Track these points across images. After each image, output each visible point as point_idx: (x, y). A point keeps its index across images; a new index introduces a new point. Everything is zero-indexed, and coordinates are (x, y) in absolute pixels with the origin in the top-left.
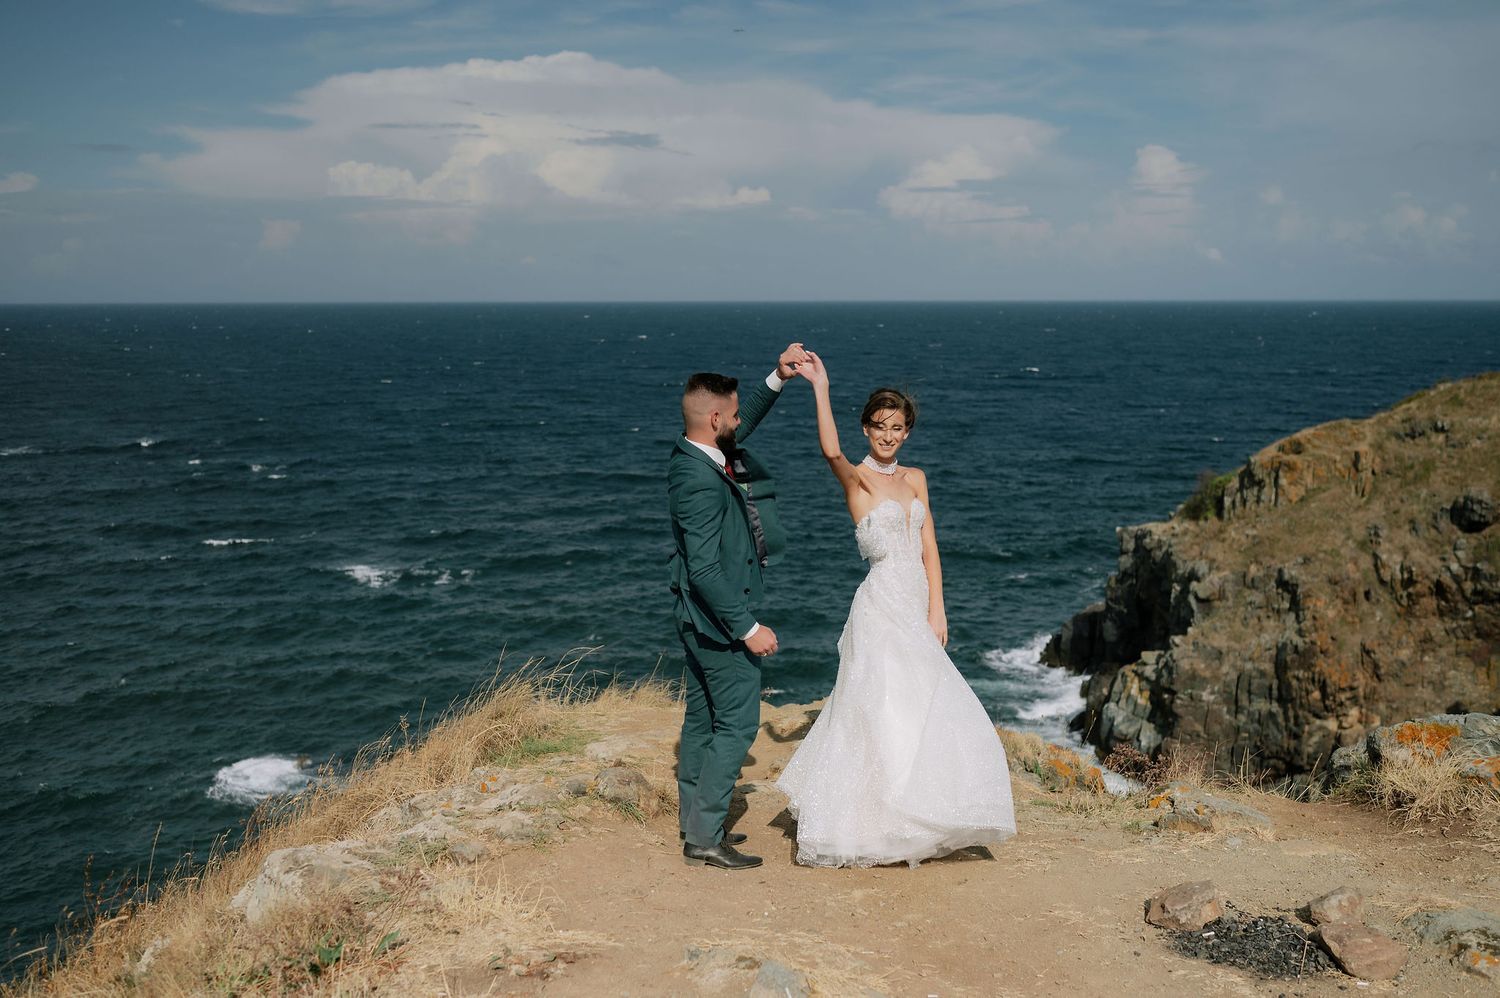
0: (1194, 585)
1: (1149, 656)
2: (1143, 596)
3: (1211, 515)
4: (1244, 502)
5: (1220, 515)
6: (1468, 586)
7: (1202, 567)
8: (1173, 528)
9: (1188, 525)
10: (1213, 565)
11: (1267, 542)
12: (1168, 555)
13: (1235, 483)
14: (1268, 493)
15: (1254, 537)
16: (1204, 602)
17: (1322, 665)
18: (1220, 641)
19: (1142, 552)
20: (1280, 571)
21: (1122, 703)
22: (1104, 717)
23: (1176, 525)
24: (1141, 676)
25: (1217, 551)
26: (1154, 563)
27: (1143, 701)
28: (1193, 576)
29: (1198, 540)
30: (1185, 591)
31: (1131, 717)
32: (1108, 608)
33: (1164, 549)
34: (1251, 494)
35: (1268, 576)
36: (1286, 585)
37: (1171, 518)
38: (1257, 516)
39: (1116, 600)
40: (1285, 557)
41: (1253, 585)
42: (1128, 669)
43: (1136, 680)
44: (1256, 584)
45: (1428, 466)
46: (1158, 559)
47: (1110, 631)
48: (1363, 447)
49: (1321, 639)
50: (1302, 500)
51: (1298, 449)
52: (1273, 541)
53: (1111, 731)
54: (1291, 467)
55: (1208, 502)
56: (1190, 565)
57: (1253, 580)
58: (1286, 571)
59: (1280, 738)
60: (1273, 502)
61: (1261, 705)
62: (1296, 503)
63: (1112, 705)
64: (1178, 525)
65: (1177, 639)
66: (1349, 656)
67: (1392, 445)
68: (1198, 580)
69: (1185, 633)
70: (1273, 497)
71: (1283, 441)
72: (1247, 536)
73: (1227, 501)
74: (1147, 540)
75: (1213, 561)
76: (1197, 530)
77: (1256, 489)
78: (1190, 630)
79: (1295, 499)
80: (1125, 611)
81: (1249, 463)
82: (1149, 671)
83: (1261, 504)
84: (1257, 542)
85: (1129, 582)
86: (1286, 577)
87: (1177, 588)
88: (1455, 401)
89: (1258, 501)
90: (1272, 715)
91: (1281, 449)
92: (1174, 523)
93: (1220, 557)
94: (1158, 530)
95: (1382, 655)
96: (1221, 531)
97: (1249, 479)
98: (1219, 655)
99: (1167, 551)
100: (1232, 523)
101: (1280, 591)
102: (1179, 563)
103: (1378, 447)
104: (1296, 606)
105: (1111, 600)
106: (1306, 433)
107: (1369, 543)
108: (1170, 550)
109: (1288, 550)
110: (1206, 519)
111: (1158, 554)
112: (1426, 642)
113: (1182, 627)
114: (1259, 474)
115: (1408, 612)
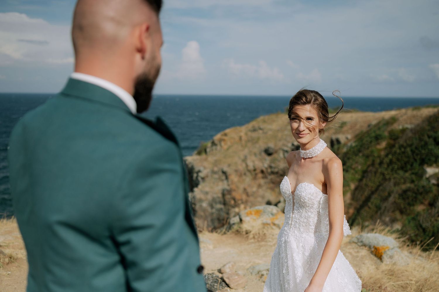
0: (200, 174)
3: (204, 154)
4: (213, 150)
5: (206, 154)
6: (269, 170)
7: (202, 169)
9: (198, 157)
10: (205, 168)
11: (219, 161)
12: (192, 166)
13: (210, 145)
14: (219, 148)
16: (203, 179)
17: (234, 194)
18: (207, 189)
20: (222, 169)
25: (206, 164)
26: (189, 168)
28: (199, 171)
29: (200, 161)
30: (197, 176)
33: (191, 164)
34: (214, 147)
35: (219, 170)
36: (224, 173)
37: (193, 155)
38: (216, 154)
40: (224, 165)
41: (215, 173)
45: (258, 139)
48: (242, 134)
49: (233, 187)
50: (228, 149)
51: (226, 135)
54: (224, 140)
55: (202, 150)
56: (199, 168)
58: (224, 169)
59: (223, 215)
60: (220, 150)
61: (219, 206)
64: (195, 157)
65: (196, 189)
66: (241, 190)
67: (250, 134)
68: (201, 172)
69: (198, 187)
71: (222, 133)
73: (208, 150)
74: (187, 162)
76: (200, 158)
79: (226, 149)
81: (213, 139)
83: (217, 151)
84: (216, 161)
87: (195, 175)
88: (264, 121)
89: (216, 149)
90: (221, 209)
91: (222, 135)
93: (206, 166)
94: (190, 159)
95: (249, 190)
96: (207, 158)
97: (213, 144)
98: (207, 193)
100: (209, 156)
102: (196, 168)
103: (246, 134)
104: (227, 178)
106: (227, 131)
107: (245, 160)
108: (193, 164)
109: (224, 163)
110: (202, 155)
111: (190, 166)
112: (260, 186)
113: (197, 185)
114: (216, 142)
115: (255, 178)
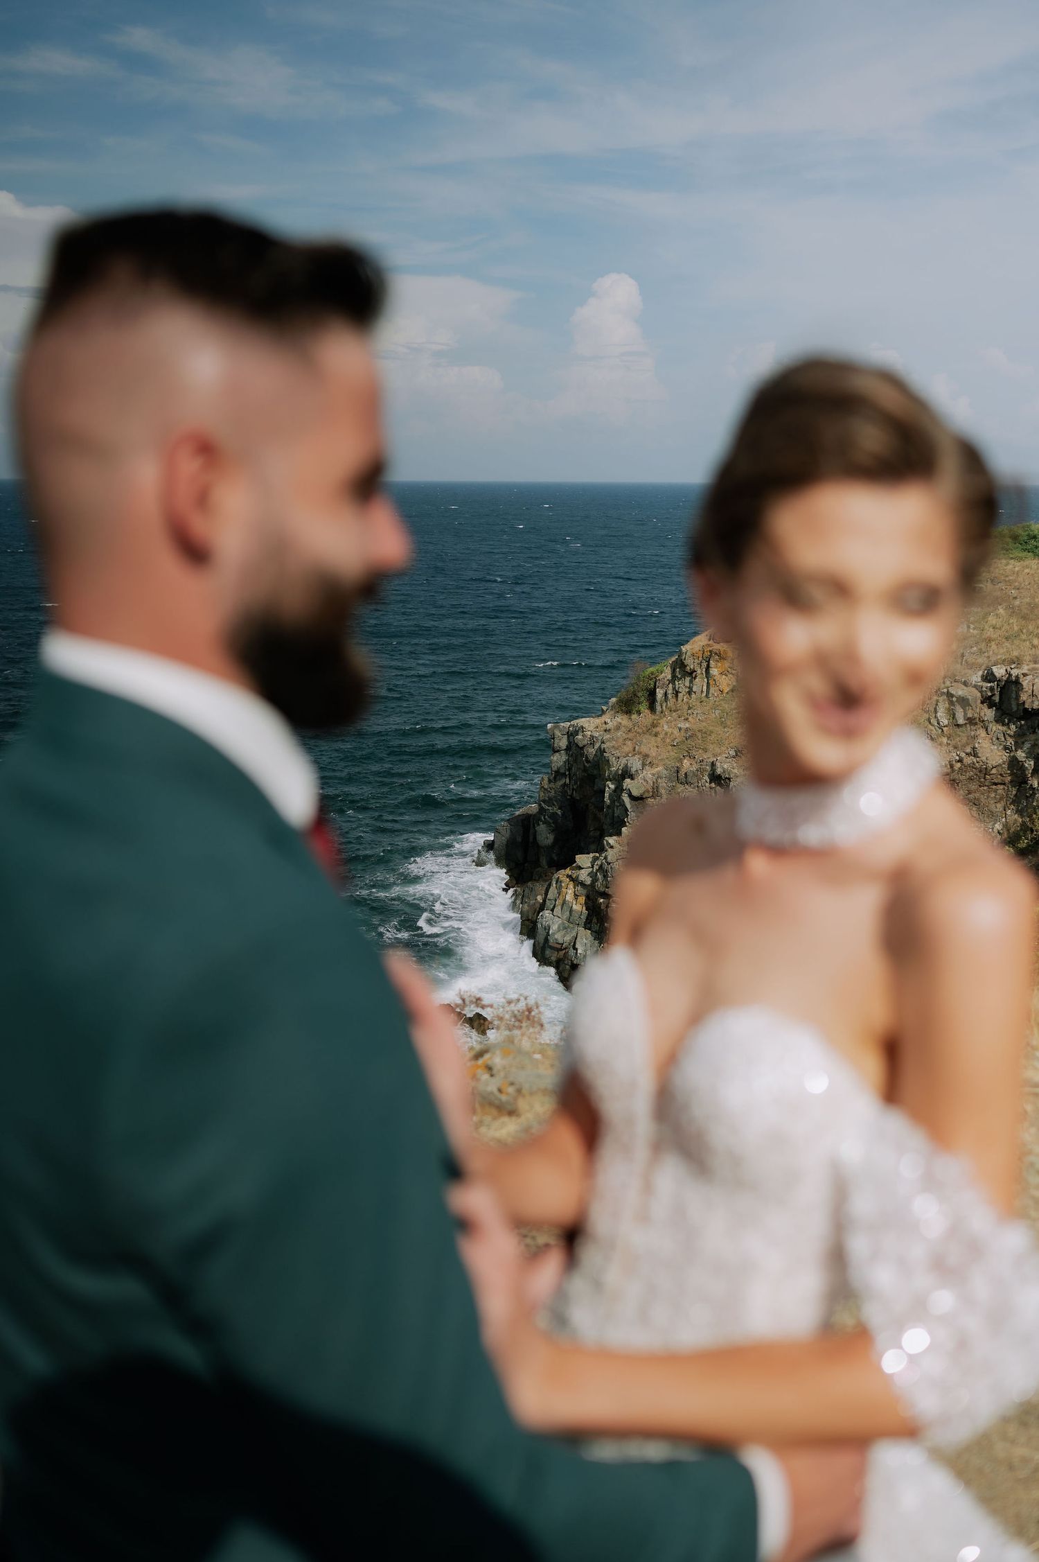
0: (627, 782)
1: (583, 860)
2: (577, 796)
3: (644, 707)
4: (676, 693)
5: (652, 708)
7: (635, 764)
8: (605, 723)
9: (622, 719)
11: (699, 735)
12: (601, 751)
13: (667, 674)
14: (700, 683)
15: (687, 730)
16: (638, 800)
19: (575, 750)
20: (713, 764)
21: (558, 910)
22: (539, 926)
23: (608, 721)
24: (575, 880)
25: (649, 746)
26: (588, 761)
27: (579, 907)
28: (626, 774)
29: (630, 736)
30: (619, 789)
31: (567, 924)
32: (542, 810)
33: (597, 746)
34: (683, 685)
35: (701, 770)
36: (718, 779)
37: (603, 712)
38: (689, 708)
39: (549, 801)
40: (717, 750)
41: (686, 782)
42: (562, 874)
43: (571, 885)
44: (689, 779)
46: (591, 757)
47: (545, 836)
52: (706, 733)
53: (546, 940)
54: (721, 657)
55: (640, 694)
56: (623, 761)
57: (686, 774)
58: (718, 764)
60: (704, 694)
62: (727, 693)
63: (547, 913)
64: (612, 720)
65: (612, 840)
68: (632, 777)
69: (619, 834)
70: (705, 688)
72: (680, 729)
73: (660, 693)
74: (580, 737)
75: (647, 756)
76: (630, 724)
77: (688, 679)
78: (624, 829)
79: (726, 690)
80: (559, 812)
81: (680, 654)
82: (584, 876)
83: (693, 695)
84: (690, 735)
85: (562, 782)
86: (719, 771)
87: (610, 786)
89: (690, 692)
92: (606, 718)
93: (653, 753)
94: (589, 724)
96: (654, 725)
97: (681, 669)
99: (600, 748)
100: (665, 716)
101: (713, 785)
102: (613, 760)
105: (544, 801)
108: (603, 746)
109: (720, 743)
110: (639, 713)
111: (591, 752)
113: (616, 826)
114: (691, 664)
